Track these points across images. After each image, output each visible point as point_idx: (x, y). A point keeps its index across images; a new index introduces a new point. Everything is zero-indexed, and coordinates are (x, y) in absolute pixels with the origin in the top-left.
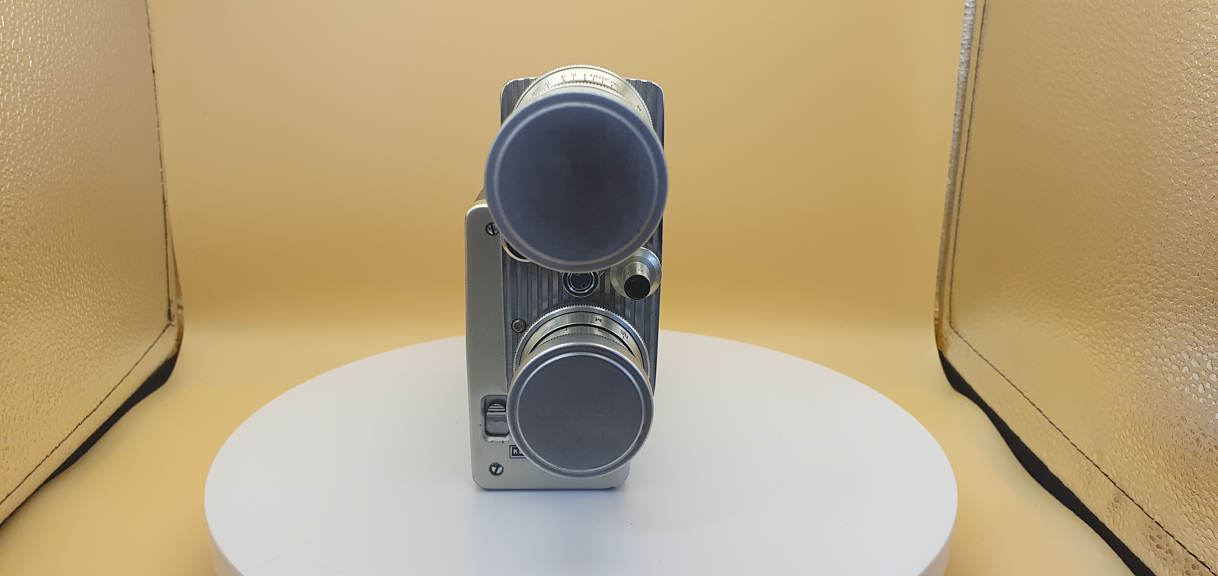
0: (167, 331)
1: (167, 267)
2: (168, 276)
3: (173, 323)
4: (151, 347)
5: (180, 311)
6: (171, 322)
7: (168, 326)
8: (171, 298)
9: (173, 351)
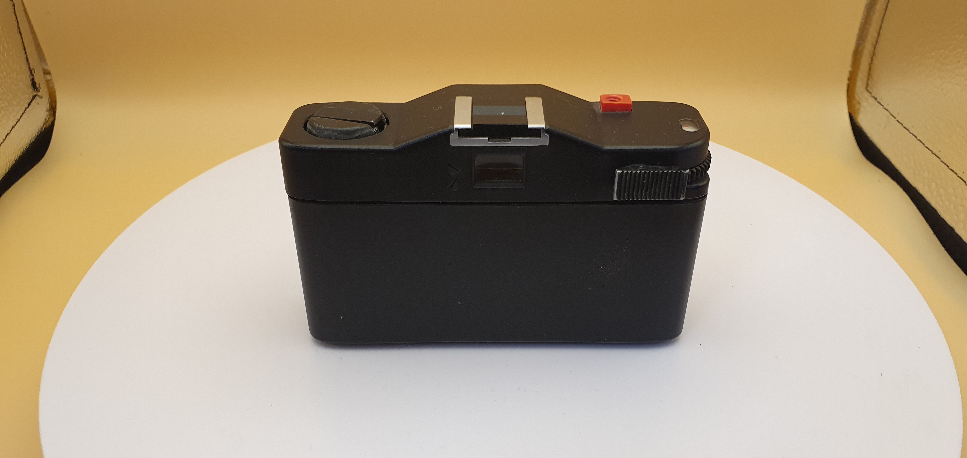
0: (32, 104)
1: (20, 33)
2: (23, 42)
3: (40, 94)
4: (13, 127)
5: (48, 77)
6: (37, 93)
7: (34, 97)
8: (32, 68)
9: (46, 122)
